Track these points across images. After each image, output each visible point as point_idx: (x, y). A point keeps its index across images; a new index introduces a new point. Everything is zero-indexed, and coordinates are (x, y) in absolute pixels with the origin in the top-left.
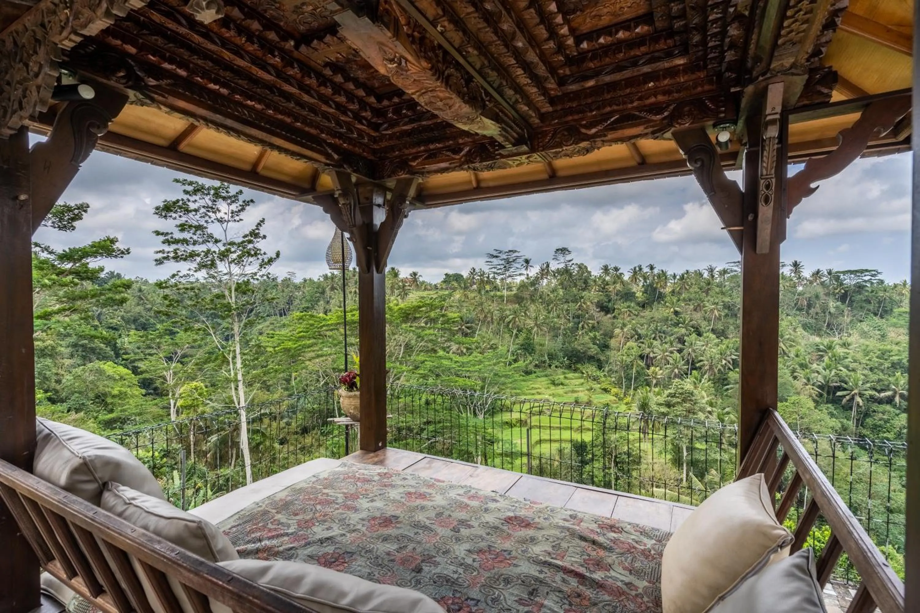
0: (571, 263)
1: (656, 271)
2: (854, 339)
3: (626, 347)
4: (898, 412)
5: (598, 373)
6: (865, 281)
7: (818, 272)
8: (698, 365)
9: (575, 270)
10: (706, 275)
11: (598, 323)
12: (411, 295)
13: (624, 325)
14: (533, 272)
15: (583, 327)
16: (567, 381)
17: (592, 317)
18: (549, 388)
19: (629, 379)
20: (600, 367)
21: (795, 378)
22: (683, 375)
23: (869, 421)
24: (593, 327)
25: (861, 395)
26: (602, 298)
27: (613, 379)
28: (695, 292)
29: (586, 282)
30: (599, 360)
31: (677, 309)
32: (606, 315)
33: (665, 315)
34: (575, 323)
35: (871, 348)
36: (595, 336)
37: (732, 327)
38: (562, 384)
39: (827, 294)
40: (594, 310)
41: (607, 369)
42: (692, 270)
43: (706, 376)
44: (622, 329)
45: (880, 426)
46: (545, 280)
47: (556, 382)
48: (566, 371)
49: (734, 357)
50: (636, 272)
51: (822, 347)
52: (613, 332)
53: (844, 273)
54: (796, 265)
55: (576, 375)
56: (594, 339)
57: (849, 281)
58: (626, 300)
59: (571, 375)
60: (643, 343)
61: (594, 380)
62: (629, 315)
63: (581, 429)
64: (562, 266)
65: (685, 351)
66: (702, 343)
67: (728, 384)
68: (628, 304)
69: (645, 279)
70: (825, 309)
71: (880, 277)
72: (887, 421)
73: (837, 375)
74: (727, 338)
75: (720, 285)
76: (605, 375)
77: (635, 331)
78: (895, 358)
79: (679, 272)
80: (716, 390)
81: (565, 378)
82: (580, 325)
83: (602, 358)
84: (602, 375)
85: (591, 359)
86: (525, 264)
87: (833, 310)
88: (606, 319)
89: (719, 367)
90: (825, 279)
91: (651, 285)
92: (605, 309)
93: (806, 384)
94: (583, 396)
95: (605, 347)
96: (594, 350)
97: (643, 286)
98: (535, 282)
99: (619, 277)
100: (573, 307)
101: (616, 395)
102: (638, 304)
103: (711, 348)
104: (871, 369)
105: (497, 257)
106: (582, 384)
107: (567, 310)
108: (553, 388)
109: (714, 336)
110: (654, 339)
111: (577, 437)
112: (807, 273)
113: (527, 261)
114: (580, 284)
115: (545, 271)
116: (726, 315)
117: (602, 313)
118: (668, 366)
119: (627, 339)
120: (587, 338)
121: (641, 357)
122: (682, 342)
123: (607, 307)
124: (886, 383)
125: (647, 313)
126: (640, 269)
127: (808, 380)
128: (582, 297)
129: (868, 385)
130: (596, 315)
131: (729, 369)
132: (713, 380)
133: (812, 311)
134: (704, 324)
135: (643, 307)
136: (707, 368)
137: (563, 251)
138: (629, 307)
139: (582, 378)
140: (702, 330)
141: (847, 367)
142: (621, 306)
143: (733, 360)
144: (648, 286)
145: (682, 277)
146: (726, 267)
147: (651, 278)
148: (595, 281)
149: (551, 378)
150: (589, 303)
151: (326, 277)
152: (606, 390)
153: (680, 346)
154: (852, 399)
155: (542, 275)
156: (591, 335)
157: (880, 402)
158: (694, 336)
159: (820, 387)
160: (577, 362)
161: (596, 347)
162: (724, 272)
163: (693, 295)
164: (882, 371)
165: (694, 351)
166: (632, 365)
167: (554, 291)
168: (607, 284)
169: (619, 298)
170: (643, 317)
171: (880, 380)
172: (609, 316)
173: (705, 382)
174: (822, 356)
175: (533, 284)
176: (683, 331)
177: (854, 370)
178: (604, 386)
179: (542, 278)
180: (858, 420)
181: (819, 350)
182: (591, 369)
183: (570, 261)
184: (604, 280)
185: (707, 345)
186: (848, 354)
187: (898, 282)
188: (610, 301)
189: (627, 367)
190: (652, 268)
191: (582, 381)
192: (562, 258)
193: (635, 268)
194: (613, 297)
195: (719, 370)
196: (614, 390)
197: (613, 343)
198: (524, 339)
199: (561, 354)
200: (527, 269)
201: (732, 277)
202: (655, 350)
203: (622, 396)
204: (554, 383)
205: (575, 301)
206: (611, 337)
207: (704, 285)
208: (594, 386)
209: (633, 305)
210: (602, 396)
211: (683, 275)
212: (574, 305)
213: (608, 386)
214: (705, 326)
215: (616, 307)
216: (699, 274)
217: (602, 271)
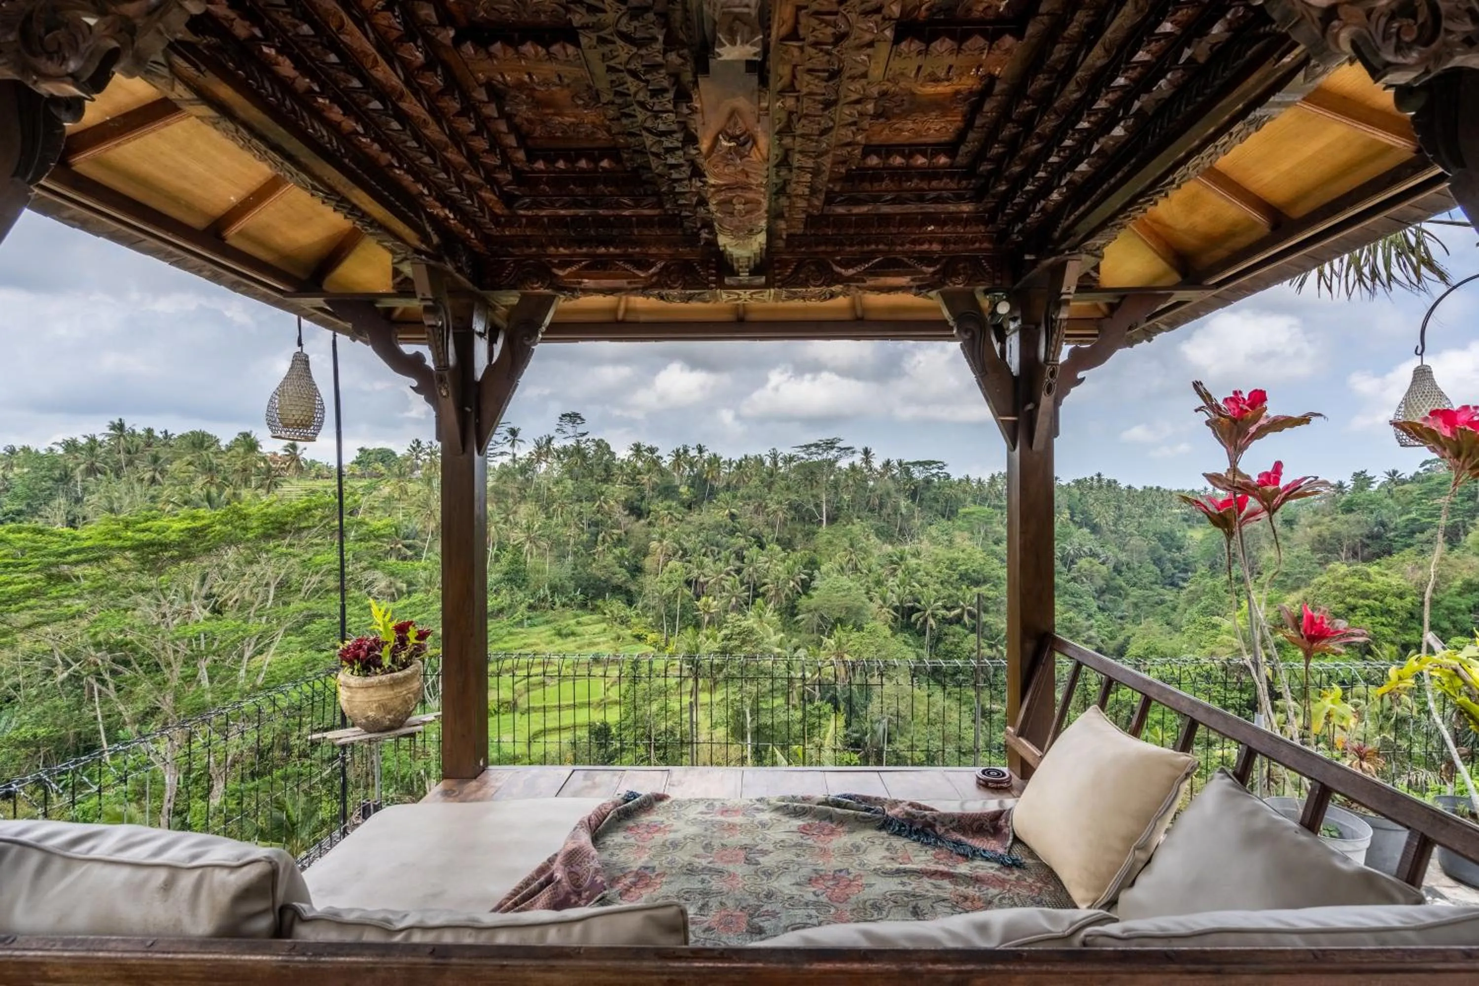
0: (584, 438)
1: (706, 455)
2: (925, 545)
3: (667, 569)
4: (967, 632)
5: (629, 612)
6: (933, 475)
7: (888, 462)
8: (761, 590)
9: (592, 450)
10: (768, 463)
11: (626, 533)
12: (286, 487)
13: (663, 535)
14: (524, 450)
15: (604, 541)
16: (579, 629)
17: (617, 525)
18: (552, 642)
19: (672, 618)
20: (630, 603)
21: (871, 600)
22: (741, 608)
23: (941, 646)
24: (620, 540)
25: (934, 616)
26: (631, 493)
27: (650, 619)
28: (756, 487)
29: (607, 469)
30: (628, 592)
31: (733, 510)
32: (637, 521)
33: (719, 518)
34: (592, 534)
35: (941, 557)
36: (622, 553)
37: (799, 536)
38: (573, 634)
39: (898, 491)
40: (620, 514)
41: (640, 605)
42: (752, 454)
43: (771, 605)
44: (660, 541)
45: (951, 652)
46: (544, 465)
47: (564, 632)
48: (579, 612)
49: (803, 576)
50: (680, 455)
51: (895, 558)
52: (647, 547)
53: (915, 464)
54: (866, 452)
55: (595, 617)
56: (620, 559)
57: (918, 474)
58: (666, 498)
59: (585, 618)
60: (690, 562)
61: (622, 623)
62: (671, 521)
63: (604, 705)
64: (570, 442)
65: (745, 572)
66: (766, 559)
67: (797, 615)
68: (667, 503)
69: (692, 466)
70: (896, 509)
71: (946, 470)
72: (957, 645)
73: (911, 593)
74: (794, 550)
75: (785, 477)
76: (637, 615)
77: (680, 544)
78: (963, 568)
79: (737, 457)
80: (784, 624)
81: (578, 623)
82: (600, 538)
83: (633, 588)
84: (633, 613)
85: (618, 590)
86: (510, 437)
87: (904, 511)
88: (638, 527)
89: (787, 591)
90: (895, 471)
91: (699, 476)
92: (636, 511)
93: (882, 607)
94: (605, 649)
95: (636, 570)
96: (621, 576)
97: (689, 476)
98: (526, 468)
99: (656, 462)
100: (588, 508)
101: (654, 644)
102: (682, 503)
103: (776, 565)
104: (942, 583)
106: (604, 631)
107: (580, 513)
108: (558, 641)
109: (779, 548)
110: (705, 555)
111: (597, 717)
112: (877, 464)
113: (514, 431)
114: (599, 471)
115: (544, 449)
116: (793, 519)
117: (633, 518)
118: (724, 594)
119: (669, 557)
120: (610, 557)
121: (688, 583)
122: (741, 558)
123: (639, 508)
124: (955, 599)
125: (694, 517)
126: (686, 452)
127: (884, 601)
128: (602, 493)
129: (940, 603)
130: (624, 521)
131: (798, 592)
132: (779, 609)
133: (884, 512)
134: (766, 531)
135: (689, 507)
136: (773, 593)
137: (574, 418)
138: (669, 507)
139: (603, 621)
140: (764, 540)
141: (919, 582)
142: (659, 506)
143: (802, 580)
144: (695, 476)
145: (739, 466)
146: (793, 452)
147: (699, 465)
148: (621, 468)
149: (554, 625)
150: (612, 503)
151: (71, 446)
152: (639, 638)
153: (738, 564)
154: (926, 621)
155: (539, 455)
156: (617, 552)
157: (950, 622)
158: (755, 549)
159: (896, 609)
160: (595, 597)
161: (624, 571)
162: (789, 459)
163: (753, 491)
164: (952, 584)
165: (756, 570)
166: (676, 597)
167: (557, 483)
168: (640, 473)
169: (656, 494)
170: (689, 523)
171: (950, 596)
172: (642, 521)
173: (769, 614)
174: (895, 570)
175: (523, 470)
176: (742, 542)
177: (926, 585)
178: (637, 631)
179: (538, 461)
180: (931, 647)
181: (892, 562)
182: (617, 606)
183: (584, 434)
184: (635, 467)
185: (771, 561)
186: (920, 565)
187: (961, 477)
188: (643, 498)
189: (669, 600)
190: (700, 450)
191: (604, 625)
192: (569, 428)
193: (678, 451)
194: (648, 492)
195: (787, 595)
196: (651, 637)
197: (648, 563)
198: (511, 563)
199: (572, 584)
200: (513, 445)
201: (799, 466)
202: (706, 571)
203: (663, 644)
204: (559, 634)
205: (592, 499)
206: (645, 555)
207: (766, 476)
208: (621, 633)
209: (674, 504)
210: (634, 647)
211: (740, 462)
212: (589, 504)
213: (643, 631)
214: (768, 534)
215: (651, 508)
216: (760, 461)
217: (631, 452)
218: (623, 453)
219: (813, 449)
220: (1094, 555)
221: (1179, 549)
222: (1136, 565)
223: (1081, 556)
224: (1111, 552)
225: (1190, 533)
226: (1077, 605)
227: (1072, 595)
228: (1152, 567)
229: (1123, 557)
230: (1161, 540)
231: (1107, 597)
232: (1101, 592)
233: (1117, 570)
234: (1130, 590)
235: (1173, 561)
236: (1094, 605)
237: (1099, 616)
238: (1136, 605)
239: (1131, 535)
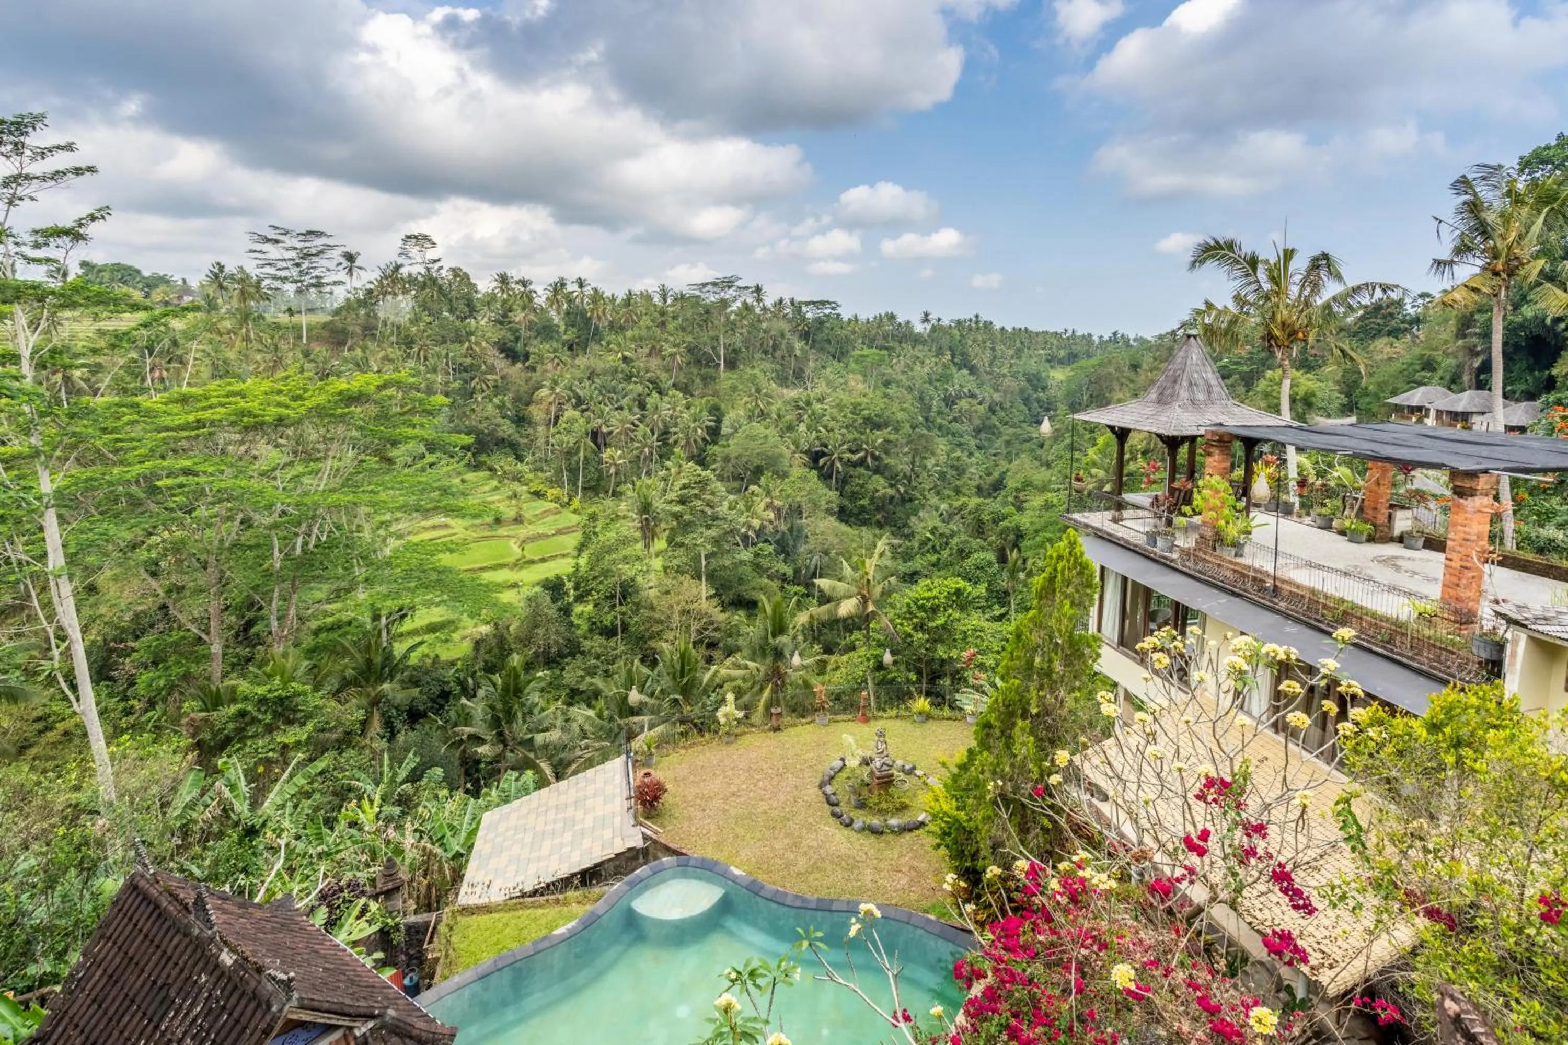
0: (437, 266)
1: (587, 290)
4: (870, 473)
5: (520, 466)
9: (447, 280)
10: (657, 299)
11: (503, 378)
13: (552, 383)
14: (366, 278)
15: (479, 388)
17: (492, 370)
19: (573, 472)
20: (518, 455)
23: (848, 488)
26: (506, 335)
27: (545, 474)
28: (648, 328)
29: (470, 304)
30: (516, 446)
31: (627, 354)
32: (514, 364)
36: (503, 402)
37: (698, 381)
39: (791, 332)
40: (494, 356)
42: (637, 288)
44: (549, 389)
45: (856, 493)
50: (557, 290)
51: (801, 403)
56: (502, 407)
57: (811, 315)
58: (546, 339)
61: (514, 479)
62: (558, 366)
68: (550, 345)
69: (570, 302)
70: (790, 351)
71: (838, 310)
72: (862, 486)
73: (817, 437)
76: (531, 469)
77: (573, 392)
78: (866, 412)
82: (476, 385)
83: (521, 440)
85: (503, 443)
86: (346, 263)
87: (798, 353)
88: (516, 372)
90: (788, 310)
91: (581, 313)
92: (511, 353)
94: (506, 509)
95: (522, 421)
96: (507, 429)
97: (568, 314)
98: (370, 298)
99: (528, 297)
100: (457, 351)
101: (557, 500)
103: (681, 412)
104: (847, 428)
105: (277, 241)
106: (497, 488)
109: (679, 395)
112: (769, 302)
113: (350, 258)
114: (462, 307)
115: (391, 280)
120: (488, 406)
121: (590, 434)
122: (642, 405)
123: (515, 350)
124: (859, 442)
125: (581, 361)
126: (563, 285)
128: (470, 333)
129: (845, 446)
130: (497, 364)
131: (706, 440)
133: (778, 354)
134: (664, 376)
135: (571, 348)
136: (682, 442)
137: (420, 240)
138: (554, 351)
139: (493, 478)
140: (662, 385)
141: (826, 427)
142: (537, 347)
143: (709, 427)
144: (576, 314)
146: (685, 289)
147: (579, 301)
148: (487, 302)
150: (484, 344)
152: (538, 495)
153: (641, 412)
154: (833, 463)
155: (384, 285)
156: (496, 400)
157: (855, 465)
158: (655, 395)
161: (506, 420)
163: (644, 333)
164: (856, 428)
165: (661, 418)
166: (578, 448)
169: (533, 334)
171: (855, 440)
174: (802, 415)
175: (368, 306)
176: (639, 388)
177: (832, 430)
178: (534, 487)
179: (382, 293)
180: (838, 489)
181: (798, 408)
182: (504, 462)
183: (435, 261)
184: (502, 299)
185: (675, 408)
186: (825, 410)
188: (517, 339)
189: (571, 452)
190: (580, 283)
192: (417, 255)
193: (554, 284)
194: (523, 333)
196: (552, 492)
200: (352, 276)
202: (612, 421)
203: (566, 500)
205: (459, 340)
206: (533, 405)
207: (657, 315)
210: (534, 504)
212: (457, 346)
213: (541, 487)
214: (667, 381)
215: (531, 350)
216: (647, 297)
217: (494, 284)
218: (485, 284)
219: (709, 287)
220: (972, 396)
221: (1044, 389)
222: (1008, 405)
223: (960, 398)
224: (988, 394)
225: (1052, 373)
226: (960, 445)
227: (954, 435)
228: (1023, 407)
229: (997, 397)
230: (1029, 381)
231: (983, 435)
232: (978, 431)
233: (992, 410)
234: (1003, 429)
235: (1038, 401)
236: (973, 442)
237: (977, 454)
238: (1008, 443)
239: (1004, 376)
